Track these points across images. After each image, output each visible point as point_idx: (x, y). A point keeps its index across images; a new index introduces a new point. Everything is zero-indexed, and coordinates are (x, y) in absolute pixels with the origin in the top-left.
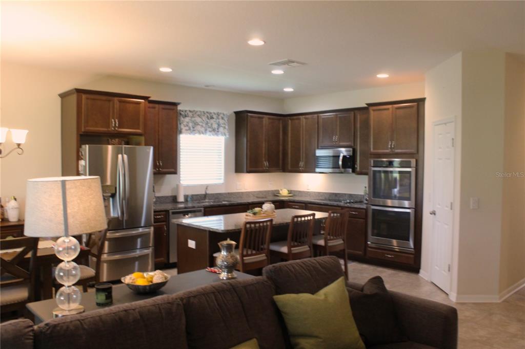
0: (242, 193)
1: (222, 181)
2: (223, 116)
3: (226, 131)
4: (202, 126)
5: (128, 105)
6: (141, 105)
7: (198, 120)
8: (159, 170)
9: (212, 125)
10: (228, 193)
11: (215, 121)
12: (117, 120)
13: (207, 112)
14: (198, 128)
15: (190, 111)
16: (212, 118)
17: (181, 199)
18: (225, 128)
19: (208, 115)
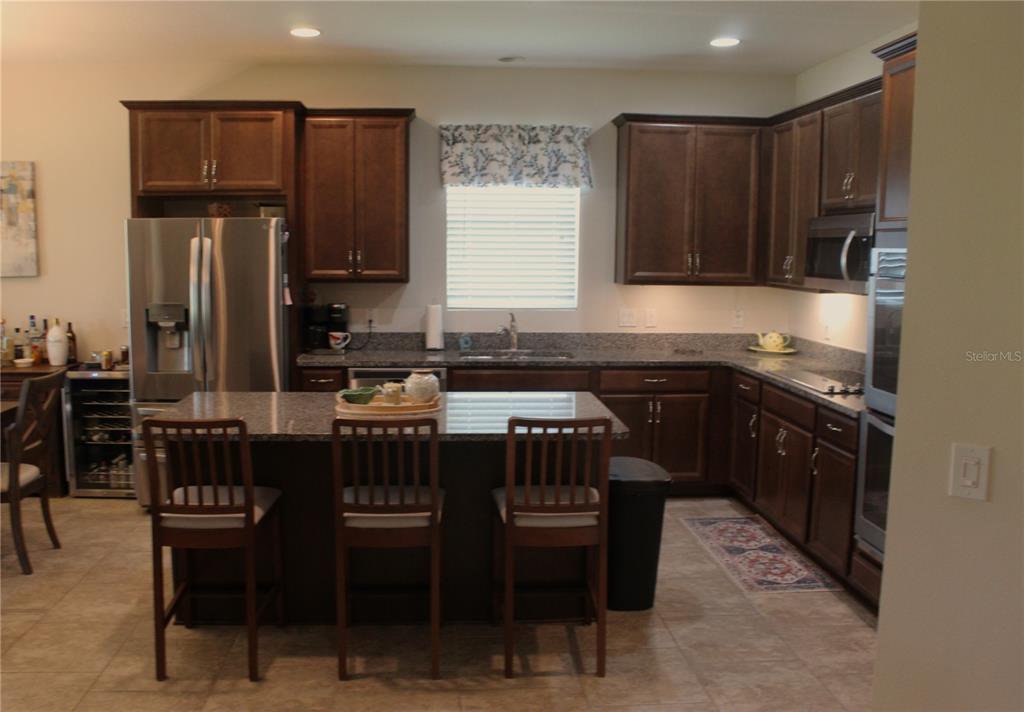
0: (636, 336)
1: (573, 303)
2: (571, 134)
3: (578, 173)
4: (503, 163)
5: (242, 126)
6: (275, 122)
7: (494, 147)
8: (355, 271)
9: (535, 158)
10: (588, 334)
11: (542, 149)
12: (215, 162)
13: (519, 127)
14: (493, 167)
15: (468, 128)
16: (535, 141)
17: (435, 341)
18: (575, 165)
19: (521, 132)
